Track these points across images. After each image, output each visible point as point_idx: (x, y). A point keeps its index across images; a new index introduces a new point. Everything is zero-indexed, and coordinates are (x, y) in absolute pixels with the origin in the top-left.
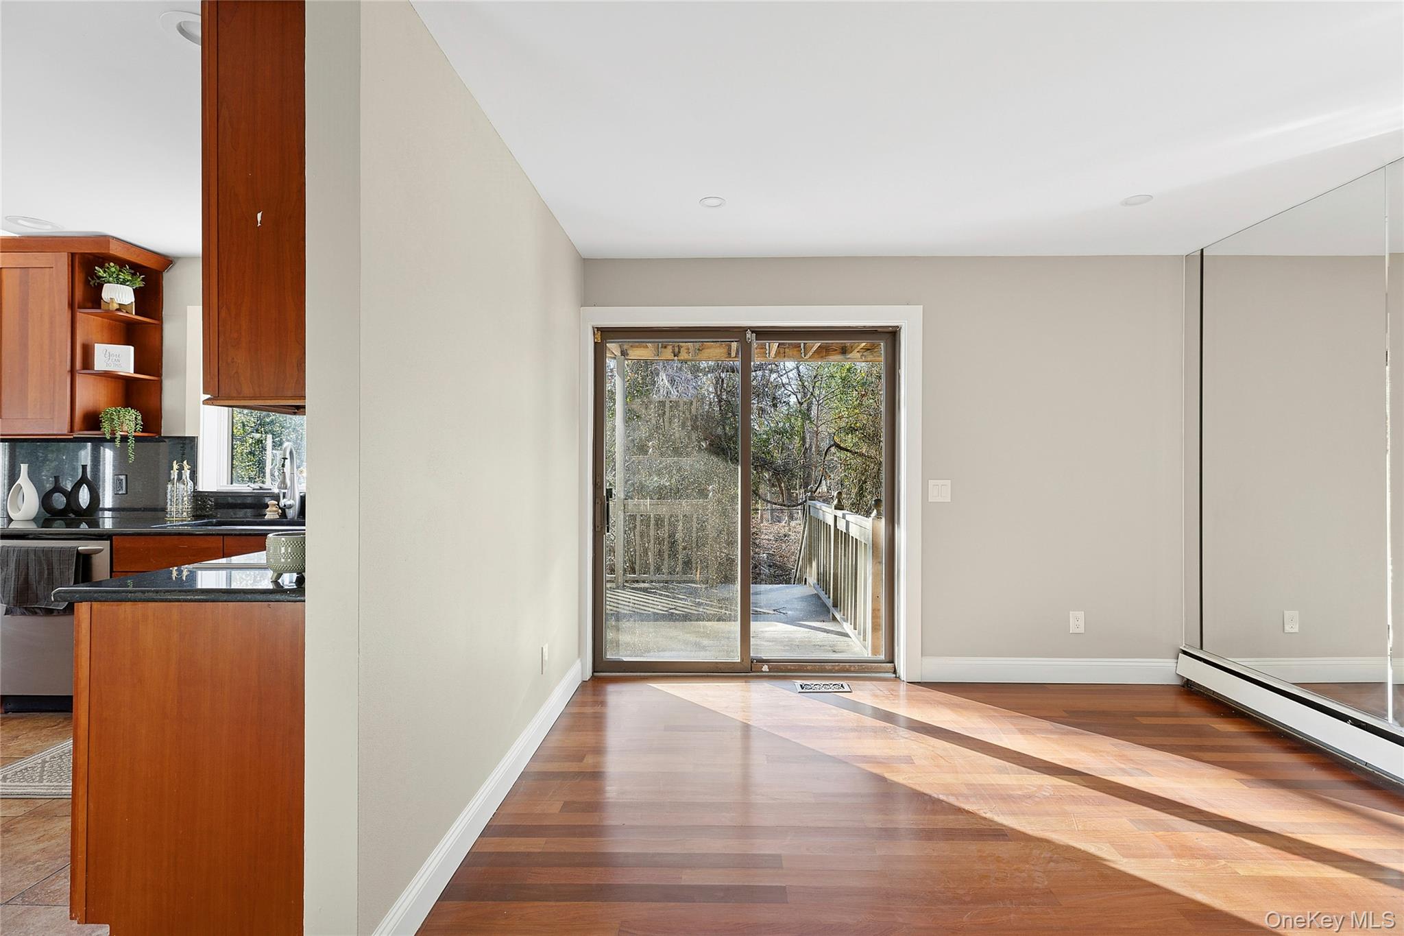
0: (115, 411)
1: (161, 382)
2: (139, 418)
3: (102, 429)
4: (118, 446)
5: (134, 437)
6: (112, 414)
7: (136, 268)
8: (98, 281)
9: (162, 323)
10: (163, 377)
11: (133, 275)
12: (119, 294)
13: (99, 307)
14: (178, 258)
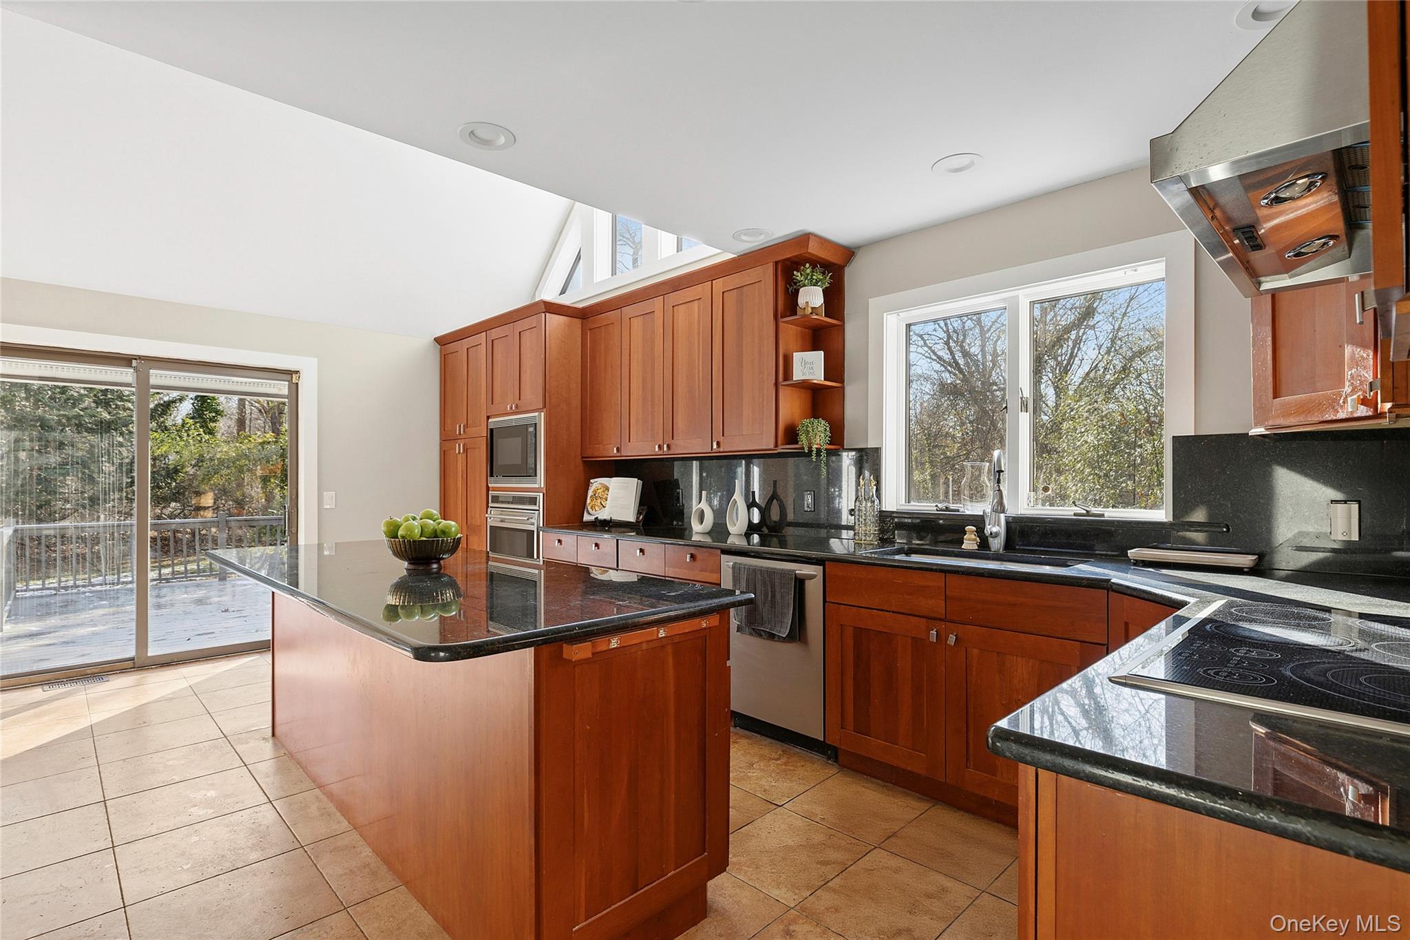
0: (810, 423)
1: (843, 388)
2: (828, 429)
3: (800, 443)
4: (814, 460)
5: (826, 450)
6: (807, 426)
7: (826, 266)
8: (795, 287)
9: (844, 323)
10: (845, 384)
11: (824, 273)
12: (812, 297)
13: (795, 314)
14: (859, 247)
